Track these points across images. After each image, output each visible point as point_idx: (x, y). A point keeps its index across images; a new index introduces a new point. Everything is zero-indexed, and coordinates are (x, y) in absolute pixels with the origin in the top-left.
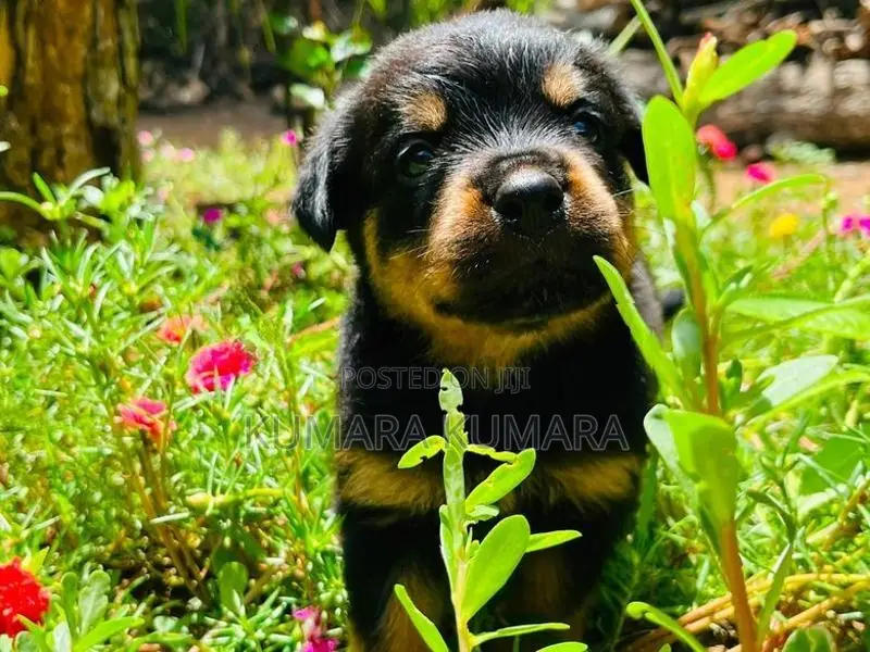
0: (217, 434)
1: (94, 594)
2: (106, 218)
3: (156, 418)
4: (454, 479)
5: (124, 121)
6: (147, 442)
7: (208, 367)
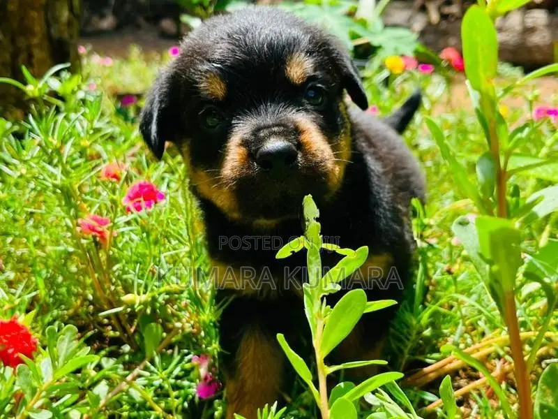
0: (142, 239)
1: (67, 340)
2: (62, 99)
3: (104, 228)
4: (314, 265)
5: (71, 36)
6: (97, 244)
7: (137, 195)
